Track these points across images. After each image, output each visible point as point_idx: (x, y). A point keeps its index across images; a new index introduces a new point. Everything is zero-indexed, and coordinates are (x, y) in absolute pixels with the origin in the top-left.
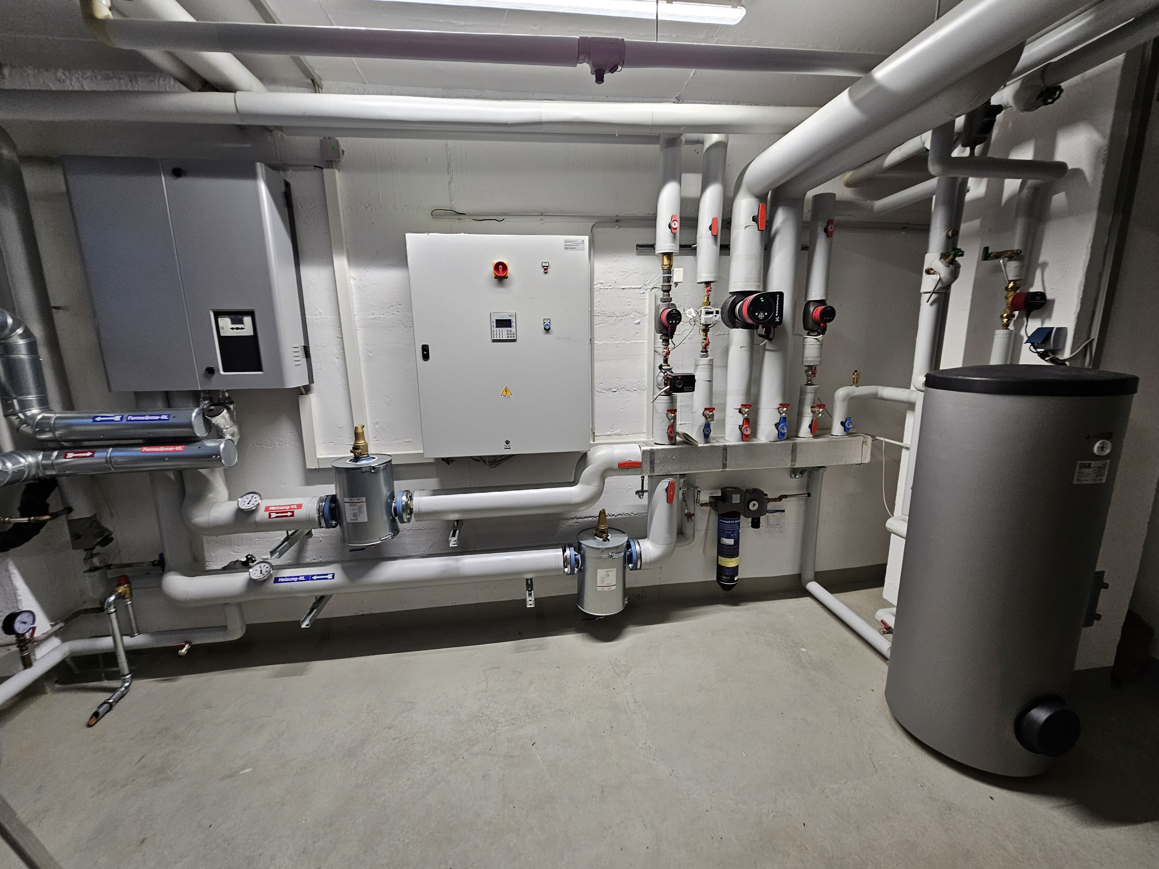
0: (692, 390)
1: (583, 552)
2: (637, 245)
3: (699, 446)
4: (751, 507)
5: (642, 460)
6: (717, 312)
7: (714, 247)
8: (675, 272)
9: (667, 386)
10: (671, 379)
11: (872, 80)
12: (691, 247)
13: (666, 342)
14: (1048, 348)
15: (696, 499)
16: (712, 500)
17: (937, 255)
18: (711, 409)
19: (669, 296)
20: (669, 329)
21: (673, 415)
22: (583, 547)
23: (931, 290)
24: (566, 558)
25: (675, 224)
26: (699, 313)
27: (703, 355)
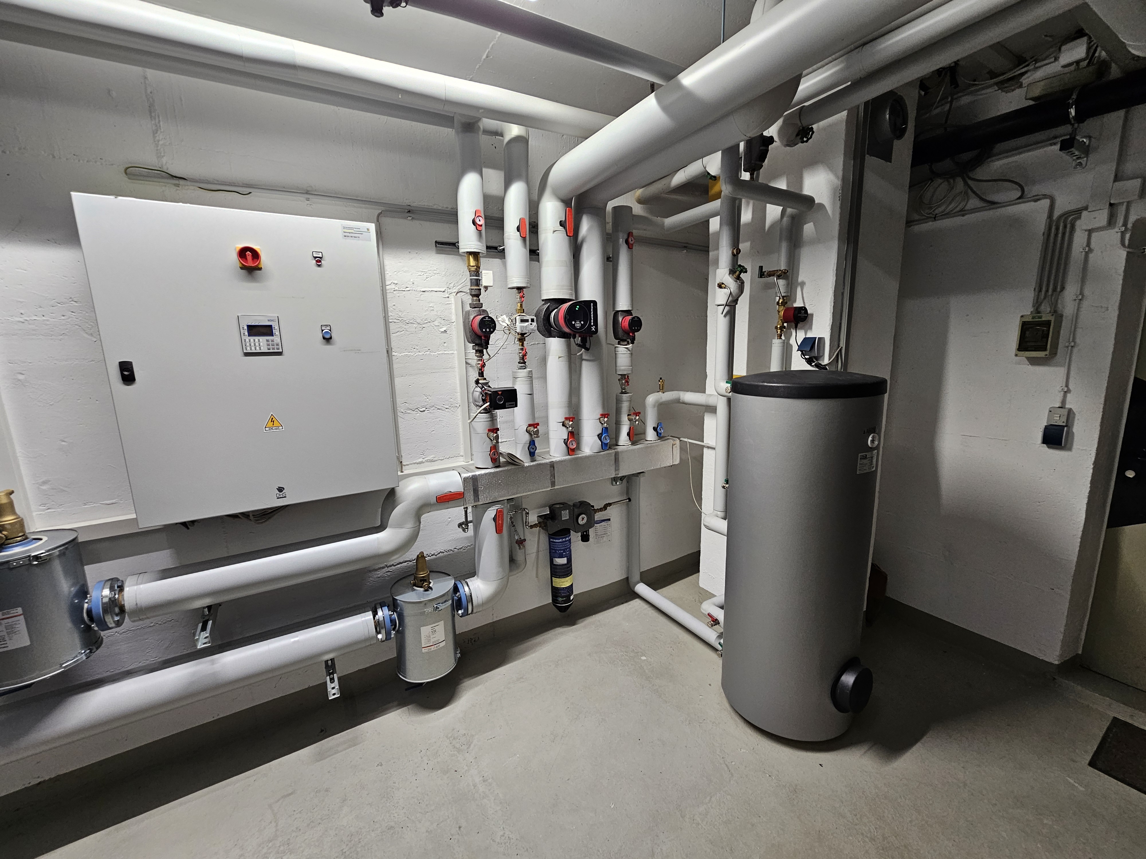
0: (514, 406)
1: (400, 609)
2: (436, 242)
3: (525, 465)
4: (580, 522)
5: (464, 489)
6: (533, 320)
7: (524, 250)
8: (483, 275)
9: (486, 403)
10: (490, 394)
11: (680, 86)
12: (497, 249)
13: (480, 353)
14: (813, 355)
15: (524, 522)
16: (541, 520)
17: (727, 271)
18: (535, 425)
19: (479, 301)
20: (483, 338)
21: (495, 435)
22: (400, 604)
23: (724, 303)
24: (378, 622)
25: (480, 220)
26: (514, 321)
27: (521, 367)
